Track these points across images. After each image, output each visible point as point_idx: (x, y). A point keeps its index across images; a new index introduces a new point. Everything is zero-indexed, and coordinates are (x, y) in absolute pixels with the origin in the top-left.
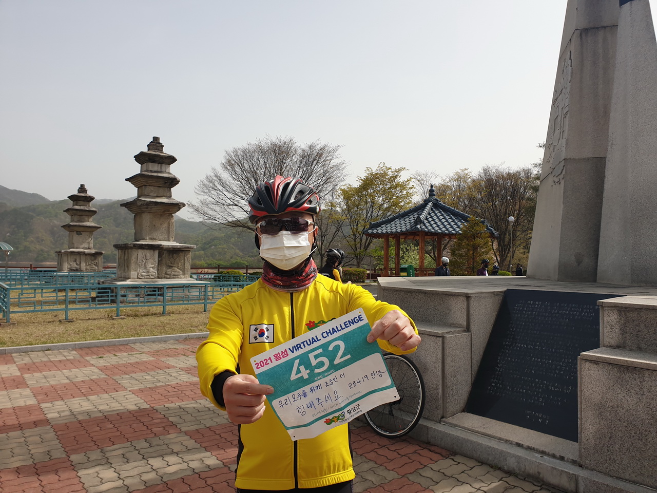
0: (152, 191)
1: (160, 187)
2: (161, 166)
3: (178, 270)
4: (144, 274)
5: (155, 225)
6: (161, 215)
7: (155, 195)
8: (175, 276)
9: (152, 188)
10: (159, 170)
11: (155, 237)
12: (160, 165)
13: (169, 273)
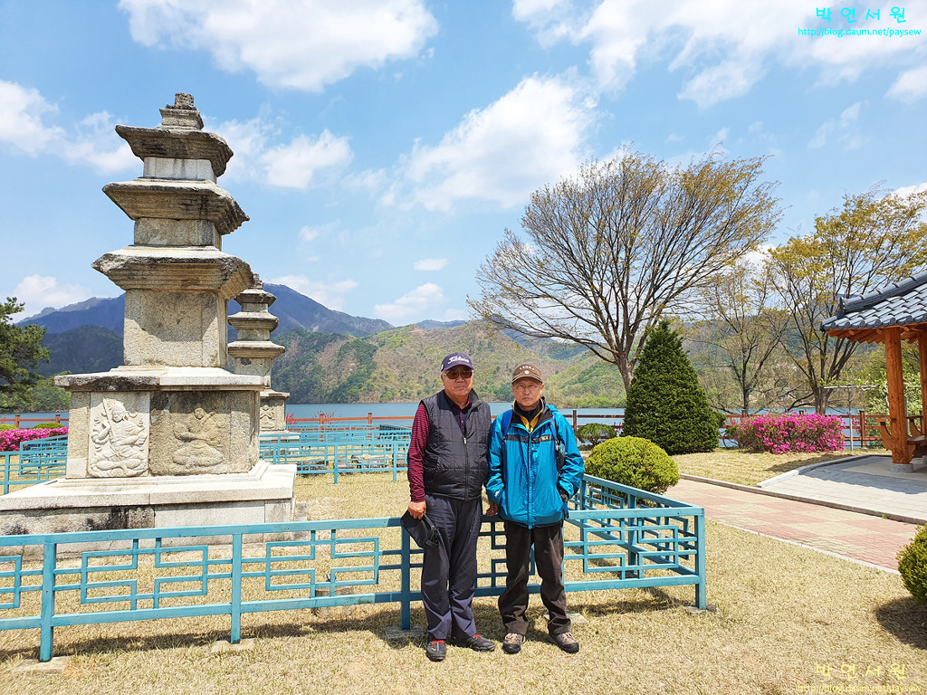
0: (155, 232)
1: (178, 220)
2: (183, 165)
3: (211, 449)
4: (104, 464)
5: (160, 325)
6: (179, 296)
7: (165, 242)
8: (197, 469)
9: (155, 224)
10: (178, 174)
11: (161, 356)
12: (179, 161)
13: (180, 459)
